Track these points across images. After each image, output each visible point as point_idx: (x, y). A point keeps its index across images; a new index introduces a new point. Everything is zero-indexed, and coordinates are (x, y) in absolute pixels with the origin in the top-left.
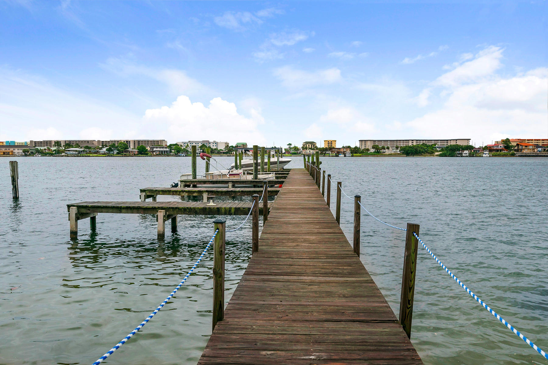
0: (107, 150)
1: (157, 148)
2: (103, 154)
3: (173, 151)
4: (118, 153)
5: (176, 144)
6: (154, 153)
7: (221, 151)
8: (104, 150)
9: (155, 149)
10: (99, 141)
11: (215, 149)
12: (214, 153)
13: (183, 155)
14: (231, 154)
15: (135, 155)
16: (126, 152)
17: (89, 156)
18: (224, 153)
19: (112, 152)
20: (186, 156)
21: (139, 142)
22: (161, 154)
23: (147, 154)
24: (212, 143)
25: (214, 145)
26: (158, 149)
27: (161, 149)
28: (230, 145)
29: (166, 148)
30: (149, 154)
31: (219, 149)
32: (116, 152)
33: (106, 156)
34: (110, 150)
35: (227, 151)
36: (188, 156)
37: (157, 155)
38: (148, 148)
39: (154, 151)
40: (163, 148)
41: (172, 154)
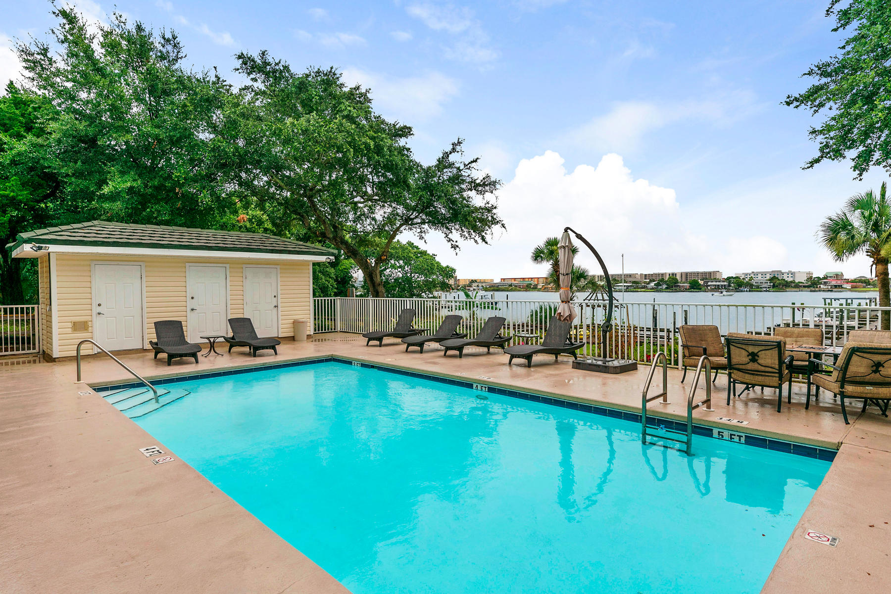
0: (655, 285)
1: (712, 282)
2: (651, 289)
3: (732, 285)
4: (667, 288)
5: (737, 277)
6: (709, 288)
7: (801, 284)
8: (652, 284)
9: (709, 283)
10: (641, 275)
11: (791, 282)
12: (789, 286)
13: (745, 290)
14: (817, 288)
15: (686, 290)
16: (675, 286)
17: (638, 291)
18: (805, 287)
19: (661, 287)
20: (750, 291)
21: (687, 274)
22: (717, 289)
23: (700, 289)
24: (785, 273)
25: (790, 275)
26: (714, 283)
27: (718, 283)
28: (814, 276)
29: (723, 282)
30: (703, 289)
31: (797, 281)
32: (665, 286)
33: (654, 291)
34: (658, 285)
35: (810, 283)
36: (752, 291)
37: (712, 290)
38: (702, 282)
39: (709, 286)
40: (719, 281)
41: (731, 288)
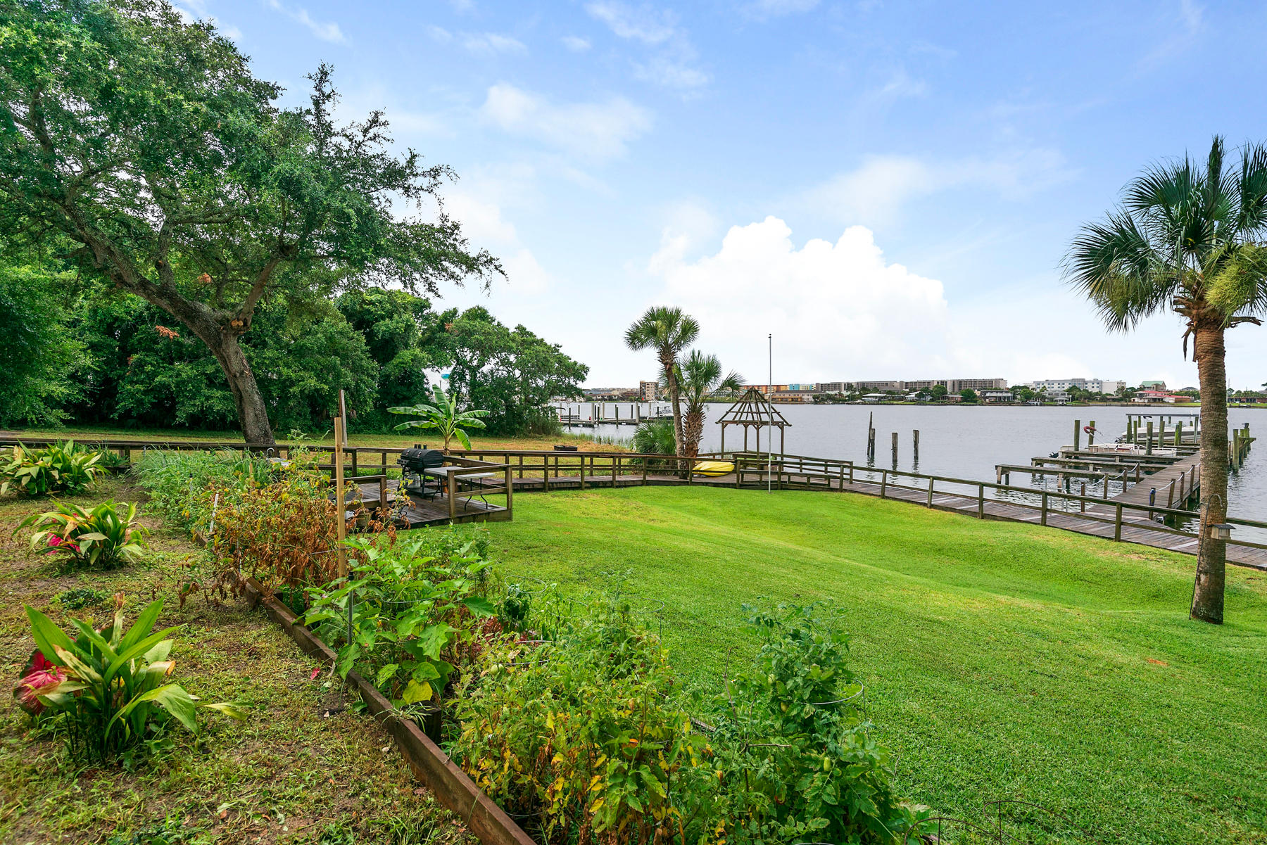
0: (916, 396)
1: (992, 392)
2: (910, 401)
3: (1018, 397)
4: (932, 400)
5: (1025, 387)
6: (987, 400)
7: (1108, 397)
8: (913, 395)
9: (988, 395)
10: (901, 382)
11: (1097, 394)
12: (1093, 400)
13: (1035, 403)
14: (1130, 401)
15: (957, 403)
16: (943, 398)
17: (893, 404)
18: (1114, 400)
19: (924, 399)
20: (1041, 405)
21: (960, 382)
22: (999, 402)
23: (976, 402)
24: (1090, 381)
25: (1095, 385)
26: (994, 394)
27: (999, 395)
28: (1127, 386)
29: (1007, 392)
30: (979, 402)
31: (1104, 393)
32: (929, 398)
33: (915, 404)
34: (920, 396)
35: (1121, 396)
36: (1044, 405)
37: (991, 404)
38: (978, 393)
39: (987, 398)
40: (1002, 392)
41: (1016, 401)
